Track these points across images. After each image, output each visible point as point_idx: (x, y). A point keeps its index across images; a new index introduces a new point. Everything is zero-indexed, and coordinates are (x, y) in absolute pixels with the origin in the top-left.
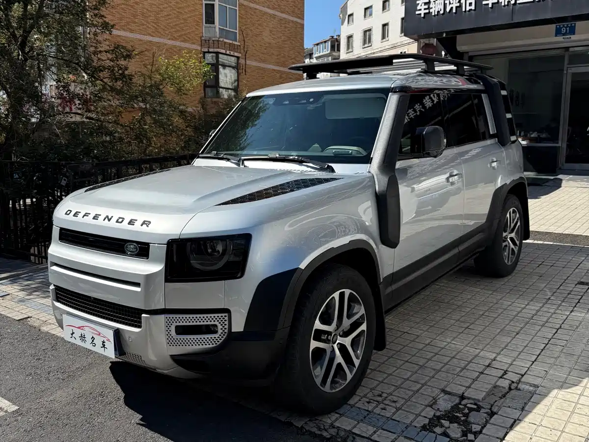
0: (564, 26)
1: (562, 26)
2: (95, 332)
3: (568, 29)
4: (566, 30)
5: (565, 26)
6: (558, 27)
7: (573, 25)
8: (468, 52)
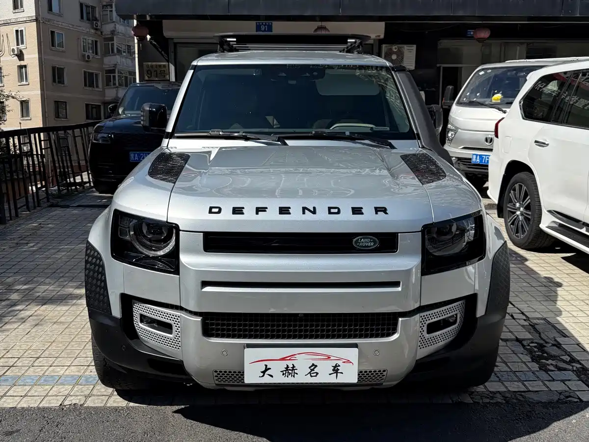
0: (262, 24)
1: (261, 24)
2: (323, 357)
3: (266, 26)
4: (265, 28)
5: (264, 24)
6: (258, 24)
7: (270, 24)
8: (173, 39)
